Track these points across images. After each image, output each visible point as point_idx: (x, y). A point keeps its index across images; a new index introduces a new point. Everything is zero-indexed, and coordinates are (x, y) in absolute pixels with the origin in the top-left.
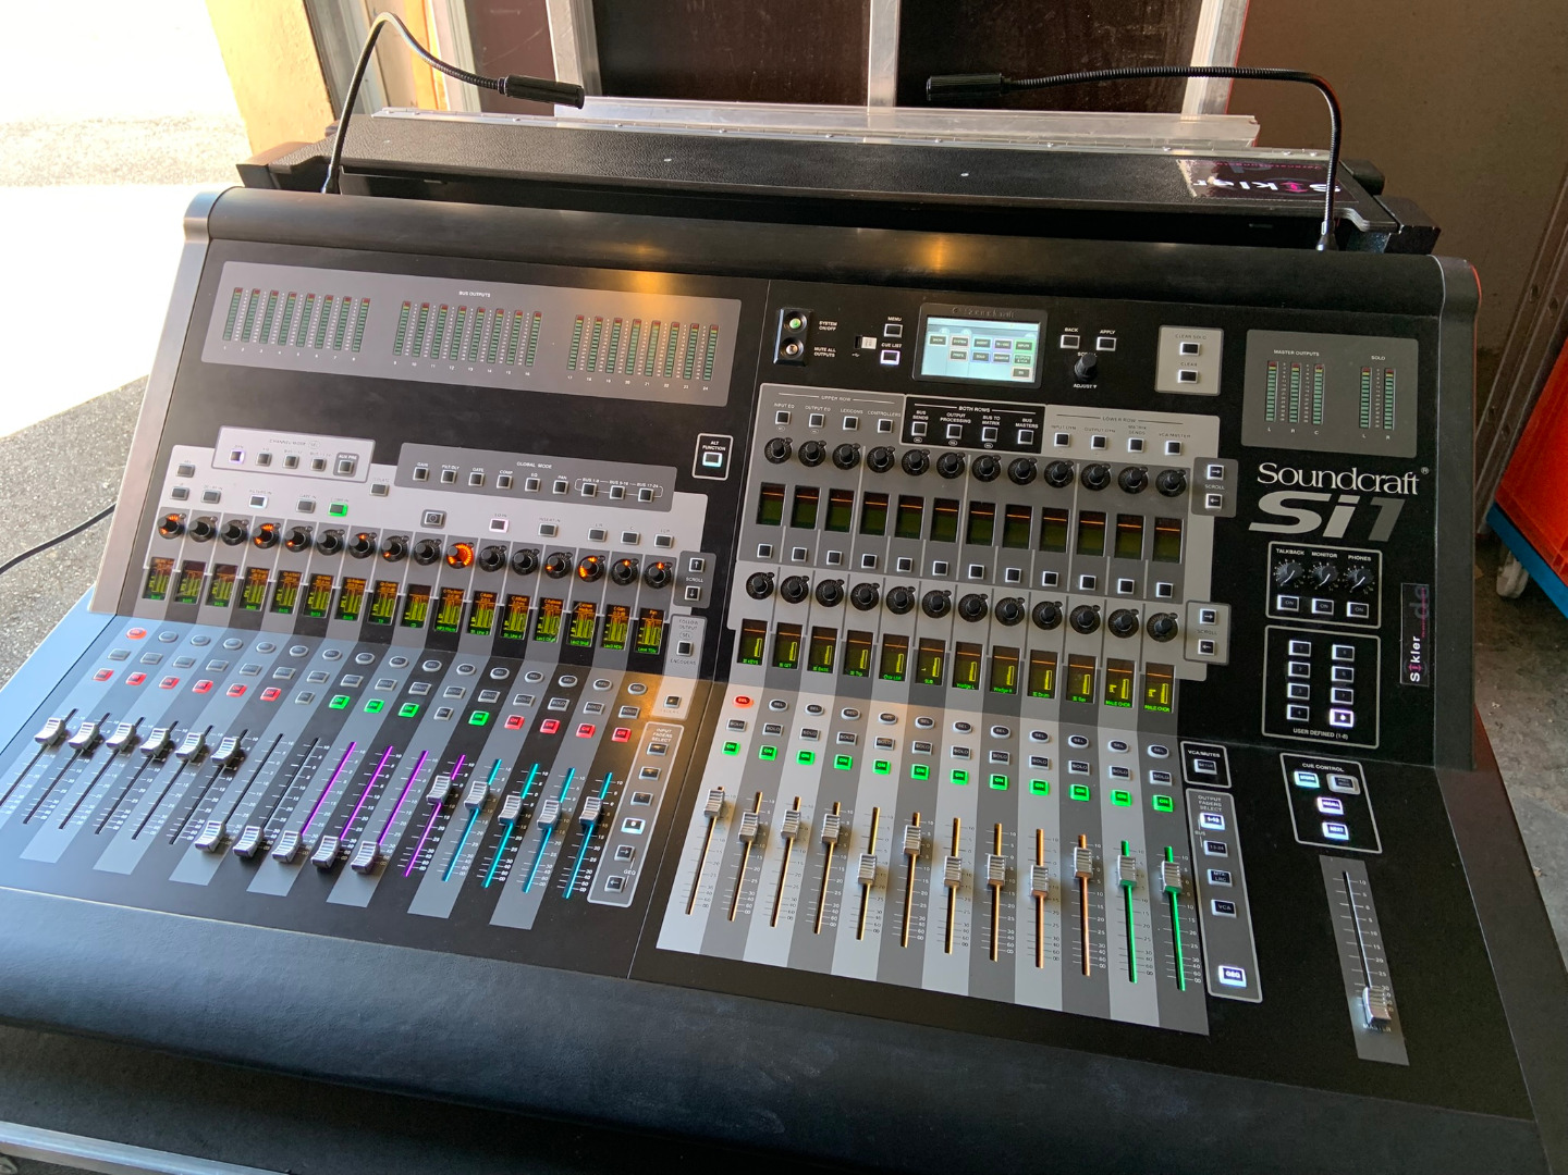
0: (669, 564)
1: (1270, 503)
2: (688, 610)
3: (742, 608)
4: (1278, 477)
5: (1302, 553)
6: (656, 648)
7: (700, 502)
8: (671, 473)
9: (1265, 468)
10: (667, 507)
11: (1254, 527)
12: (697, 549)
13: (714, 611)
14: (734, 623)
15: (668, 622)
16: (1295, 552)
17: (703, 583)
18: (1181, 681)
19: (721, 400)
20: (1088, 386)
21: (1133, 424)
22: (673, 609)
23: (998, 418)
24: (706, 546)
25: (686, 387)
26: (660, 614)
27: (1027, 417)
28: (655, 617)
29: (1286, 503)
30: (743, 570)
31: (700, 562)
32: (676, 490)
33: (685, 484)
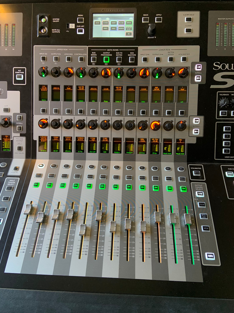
0: (9, 118)
1: (217, 77)
2: (19, 135)
3: (38, 132)
4: (220, 67)
5: (228, 95)
6: (9, 149)
7: (18, 93)
8: (5, 83)
9: (215, 64)
10: (5, 97)
11: (212, 87)
12: (19, 112)
13: (28, 134)
14: (36, 138)
15: (12, 139)
16: (226, 95)
17: (23, 124)
18: (188, 144)
19: (19, 53)
20: (153, 37)
21: (169, 51)
22: (13, 134)
23: (121, 53)
24: (22, 110)
25: (6, 49)
26: (9, 137)
27: (132, 51)
28: (8, 138)
29: (223, 77)
30: (37, 118)
31: (20, 117)
32: (8, 90)
33: (11, 88)
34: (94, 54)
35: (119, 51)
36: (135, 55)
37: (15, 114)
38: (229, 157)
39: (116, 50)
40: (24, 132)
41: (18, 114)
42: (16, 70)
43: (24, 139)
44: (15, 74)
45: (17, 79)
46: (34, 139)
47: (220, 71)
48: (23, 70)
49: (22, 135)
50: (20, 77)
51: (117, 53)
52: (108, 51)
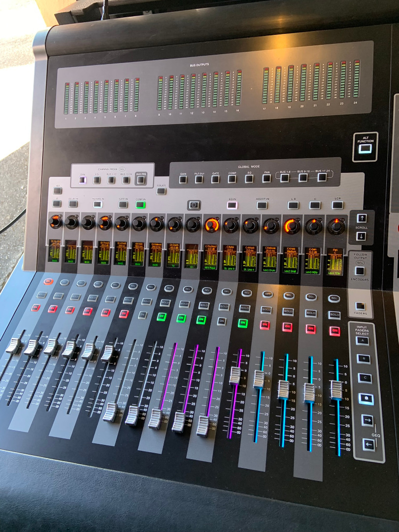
0: (343, 218)
2: (359, 247)
6: (340, 271)
7: (360, 177)
8: (338, 161)
10: (337, 183)
12: (361, 207)
13: (377, 247)
14: (392, 253)
15: (347, 255)
17: (363, 231)
19: (367, 109)
22: (349, 247)
24: (367, 205)
25: (342, 104)
26: (340, 251)
28: (337, 253)
30: (395, 219)
31: (364, 216)
32: (342, 172)
33: (348, 167)
37: (353, 213)
40: (371, 243)
41: (360, 212)
42: (359, 137)
43: (369, 254)
44: (357, 145)
45: (360, 152)
46: (389, 255)
48: (372, 137)
49: (365, 248)
50: (367, 148)
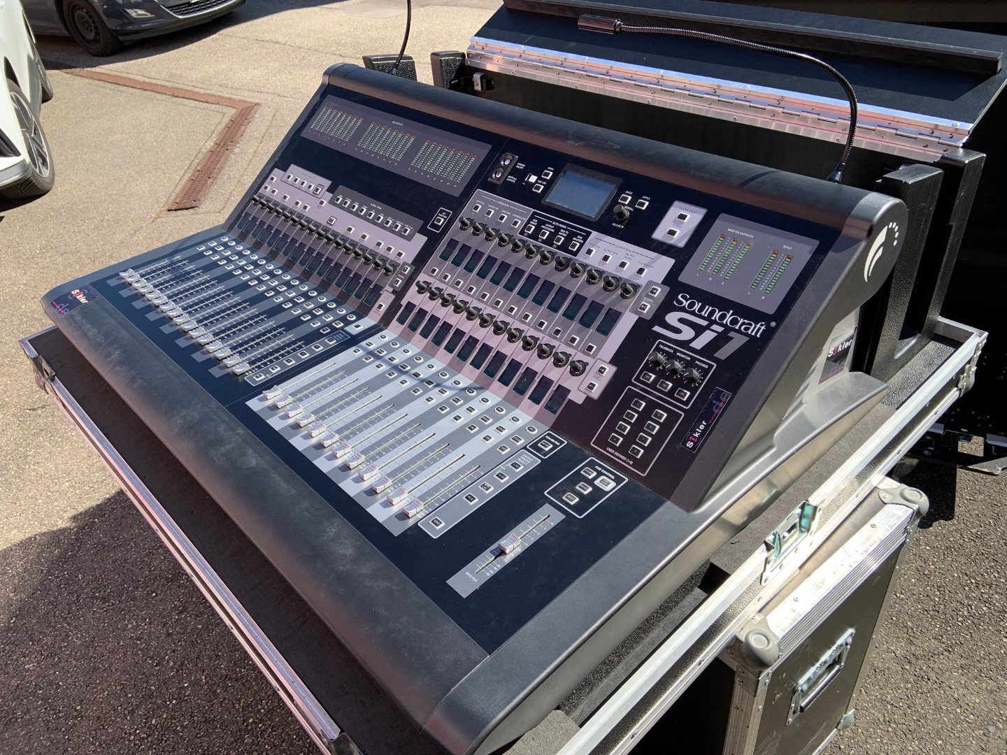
0: (396, 265)
1: (672, 318)
2: (392, 290)
3: (412, 296)
4: (686, 304)
5: (672, 351)
6: (371, 303)
8: (420, 224)
9: (682, 297)
10: (410, 239)
11: (657, 329)
12: (410, 262)
13: (399, 294)
15: (381, 293)
16: (669, 350)
17: (403, 279)
18: (570, 399)
19: (458, 193)
20: (619, 226)
21: (629, 253)
22: (387, 287)
23: (567, 232)
24: (415, 261)
25: (448, 184)
26: (381, 288)
27: (581, 235)
28: (379, 289)
29: (681, 320)
30: (422, 277)
31: (408, 268)
32: (418, 232)
33: (423, 231)
34: (535, 222)
35: (566, 230)
36: (582, 242)
37: (405, 263)
38: (613, 452)
39: (563, 226)
40: (399, 289)
41: (408, 264)
42: (441, 212)
43: (393, 297)
47: (683, 310)
48: (448, 214)
49: (394, 292)
50: (440, 221)
51: (562, 230)
52: (553, 225)
